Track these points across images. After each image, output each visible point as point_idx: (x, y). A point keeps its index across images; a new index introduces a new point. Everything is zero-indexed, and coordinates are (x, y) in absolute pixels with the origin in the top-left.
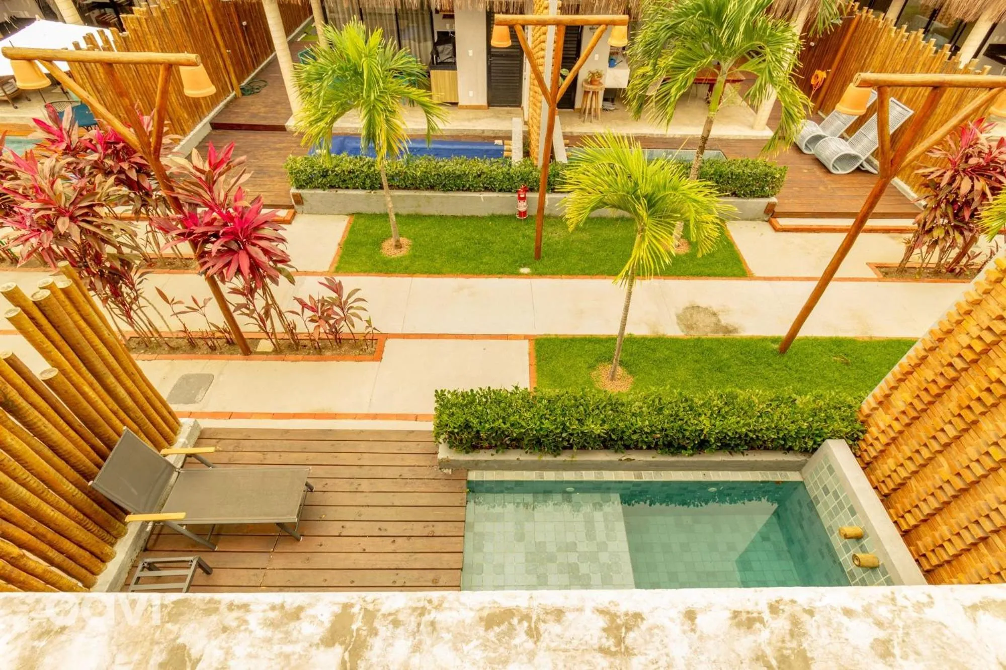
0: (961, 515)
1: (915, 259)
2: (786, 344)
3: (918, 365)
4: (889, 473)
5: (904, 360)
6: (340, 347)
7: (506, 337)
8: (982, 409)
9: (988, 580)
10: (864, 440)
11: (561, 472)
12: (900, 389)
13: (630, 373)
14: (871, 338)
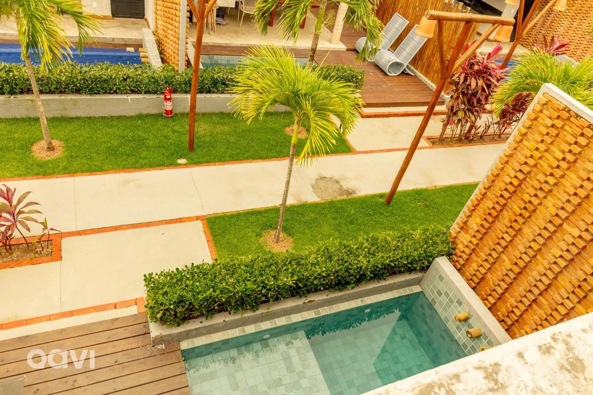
0: (520, 289)
1: (448, 131)
2: (390, 197)
3: (482, 199)
4: (474, 273)
5: (473, 197)
6: (11, 254)
7: (180, 220)
8: (523, 221)
9: (537, 329)
10: (455, 254)
11: (258, 324)
12: (473, 216)
13: (290, 235)
14: (435, 187)
